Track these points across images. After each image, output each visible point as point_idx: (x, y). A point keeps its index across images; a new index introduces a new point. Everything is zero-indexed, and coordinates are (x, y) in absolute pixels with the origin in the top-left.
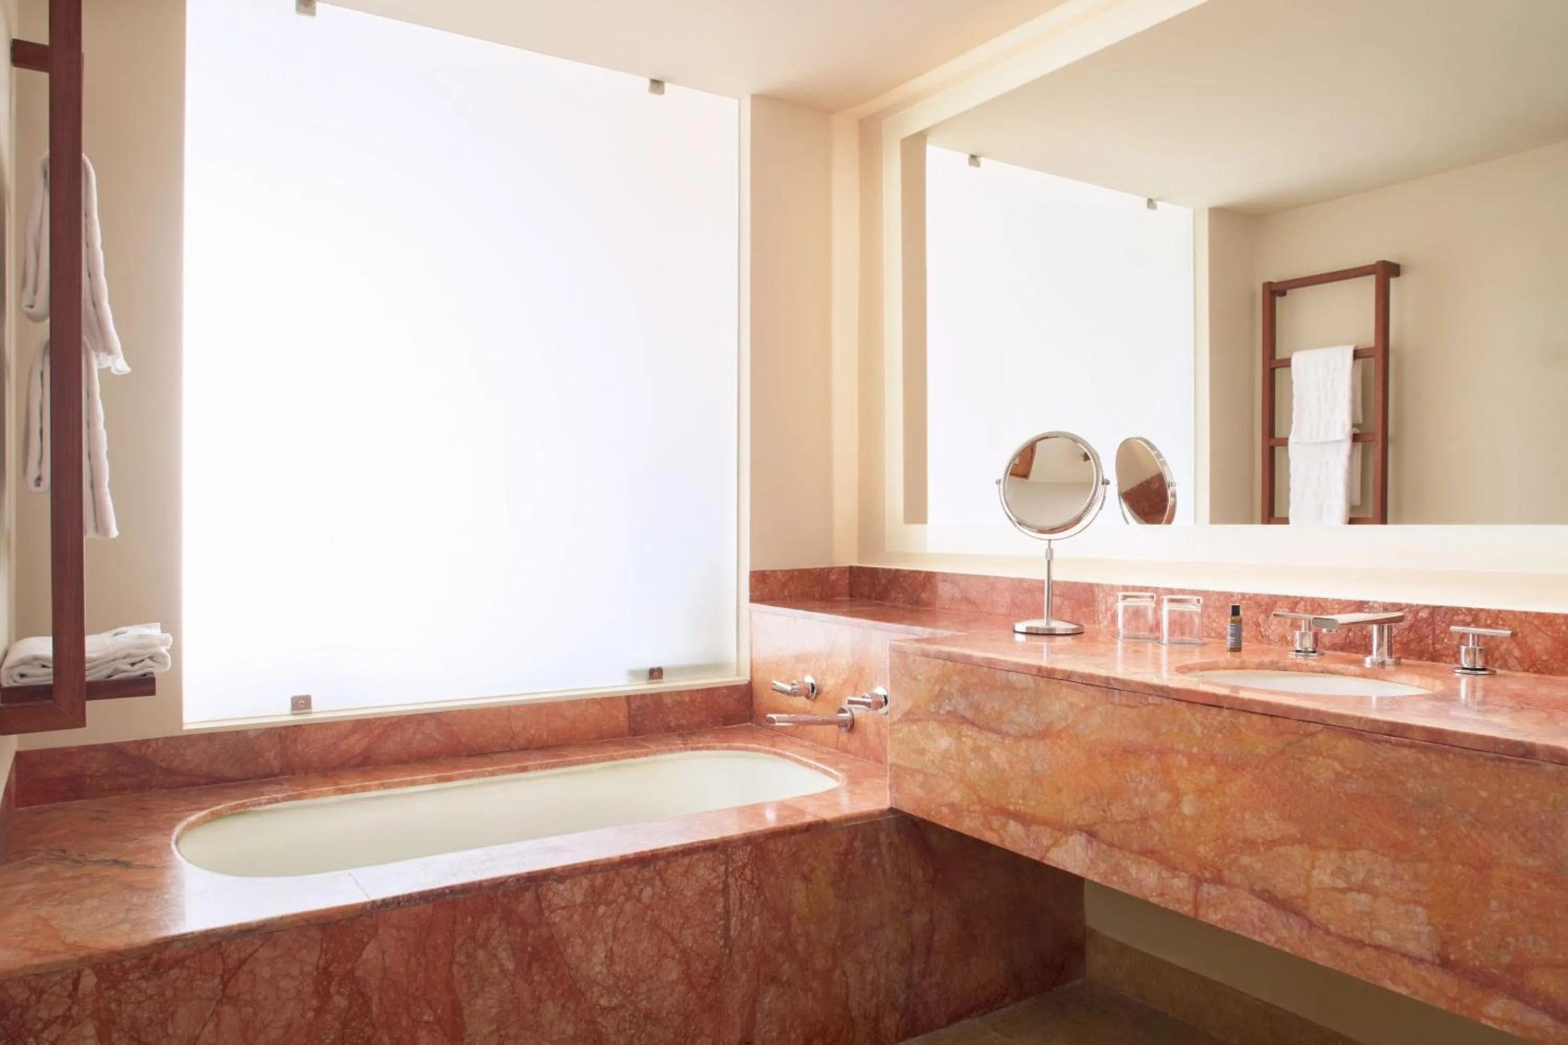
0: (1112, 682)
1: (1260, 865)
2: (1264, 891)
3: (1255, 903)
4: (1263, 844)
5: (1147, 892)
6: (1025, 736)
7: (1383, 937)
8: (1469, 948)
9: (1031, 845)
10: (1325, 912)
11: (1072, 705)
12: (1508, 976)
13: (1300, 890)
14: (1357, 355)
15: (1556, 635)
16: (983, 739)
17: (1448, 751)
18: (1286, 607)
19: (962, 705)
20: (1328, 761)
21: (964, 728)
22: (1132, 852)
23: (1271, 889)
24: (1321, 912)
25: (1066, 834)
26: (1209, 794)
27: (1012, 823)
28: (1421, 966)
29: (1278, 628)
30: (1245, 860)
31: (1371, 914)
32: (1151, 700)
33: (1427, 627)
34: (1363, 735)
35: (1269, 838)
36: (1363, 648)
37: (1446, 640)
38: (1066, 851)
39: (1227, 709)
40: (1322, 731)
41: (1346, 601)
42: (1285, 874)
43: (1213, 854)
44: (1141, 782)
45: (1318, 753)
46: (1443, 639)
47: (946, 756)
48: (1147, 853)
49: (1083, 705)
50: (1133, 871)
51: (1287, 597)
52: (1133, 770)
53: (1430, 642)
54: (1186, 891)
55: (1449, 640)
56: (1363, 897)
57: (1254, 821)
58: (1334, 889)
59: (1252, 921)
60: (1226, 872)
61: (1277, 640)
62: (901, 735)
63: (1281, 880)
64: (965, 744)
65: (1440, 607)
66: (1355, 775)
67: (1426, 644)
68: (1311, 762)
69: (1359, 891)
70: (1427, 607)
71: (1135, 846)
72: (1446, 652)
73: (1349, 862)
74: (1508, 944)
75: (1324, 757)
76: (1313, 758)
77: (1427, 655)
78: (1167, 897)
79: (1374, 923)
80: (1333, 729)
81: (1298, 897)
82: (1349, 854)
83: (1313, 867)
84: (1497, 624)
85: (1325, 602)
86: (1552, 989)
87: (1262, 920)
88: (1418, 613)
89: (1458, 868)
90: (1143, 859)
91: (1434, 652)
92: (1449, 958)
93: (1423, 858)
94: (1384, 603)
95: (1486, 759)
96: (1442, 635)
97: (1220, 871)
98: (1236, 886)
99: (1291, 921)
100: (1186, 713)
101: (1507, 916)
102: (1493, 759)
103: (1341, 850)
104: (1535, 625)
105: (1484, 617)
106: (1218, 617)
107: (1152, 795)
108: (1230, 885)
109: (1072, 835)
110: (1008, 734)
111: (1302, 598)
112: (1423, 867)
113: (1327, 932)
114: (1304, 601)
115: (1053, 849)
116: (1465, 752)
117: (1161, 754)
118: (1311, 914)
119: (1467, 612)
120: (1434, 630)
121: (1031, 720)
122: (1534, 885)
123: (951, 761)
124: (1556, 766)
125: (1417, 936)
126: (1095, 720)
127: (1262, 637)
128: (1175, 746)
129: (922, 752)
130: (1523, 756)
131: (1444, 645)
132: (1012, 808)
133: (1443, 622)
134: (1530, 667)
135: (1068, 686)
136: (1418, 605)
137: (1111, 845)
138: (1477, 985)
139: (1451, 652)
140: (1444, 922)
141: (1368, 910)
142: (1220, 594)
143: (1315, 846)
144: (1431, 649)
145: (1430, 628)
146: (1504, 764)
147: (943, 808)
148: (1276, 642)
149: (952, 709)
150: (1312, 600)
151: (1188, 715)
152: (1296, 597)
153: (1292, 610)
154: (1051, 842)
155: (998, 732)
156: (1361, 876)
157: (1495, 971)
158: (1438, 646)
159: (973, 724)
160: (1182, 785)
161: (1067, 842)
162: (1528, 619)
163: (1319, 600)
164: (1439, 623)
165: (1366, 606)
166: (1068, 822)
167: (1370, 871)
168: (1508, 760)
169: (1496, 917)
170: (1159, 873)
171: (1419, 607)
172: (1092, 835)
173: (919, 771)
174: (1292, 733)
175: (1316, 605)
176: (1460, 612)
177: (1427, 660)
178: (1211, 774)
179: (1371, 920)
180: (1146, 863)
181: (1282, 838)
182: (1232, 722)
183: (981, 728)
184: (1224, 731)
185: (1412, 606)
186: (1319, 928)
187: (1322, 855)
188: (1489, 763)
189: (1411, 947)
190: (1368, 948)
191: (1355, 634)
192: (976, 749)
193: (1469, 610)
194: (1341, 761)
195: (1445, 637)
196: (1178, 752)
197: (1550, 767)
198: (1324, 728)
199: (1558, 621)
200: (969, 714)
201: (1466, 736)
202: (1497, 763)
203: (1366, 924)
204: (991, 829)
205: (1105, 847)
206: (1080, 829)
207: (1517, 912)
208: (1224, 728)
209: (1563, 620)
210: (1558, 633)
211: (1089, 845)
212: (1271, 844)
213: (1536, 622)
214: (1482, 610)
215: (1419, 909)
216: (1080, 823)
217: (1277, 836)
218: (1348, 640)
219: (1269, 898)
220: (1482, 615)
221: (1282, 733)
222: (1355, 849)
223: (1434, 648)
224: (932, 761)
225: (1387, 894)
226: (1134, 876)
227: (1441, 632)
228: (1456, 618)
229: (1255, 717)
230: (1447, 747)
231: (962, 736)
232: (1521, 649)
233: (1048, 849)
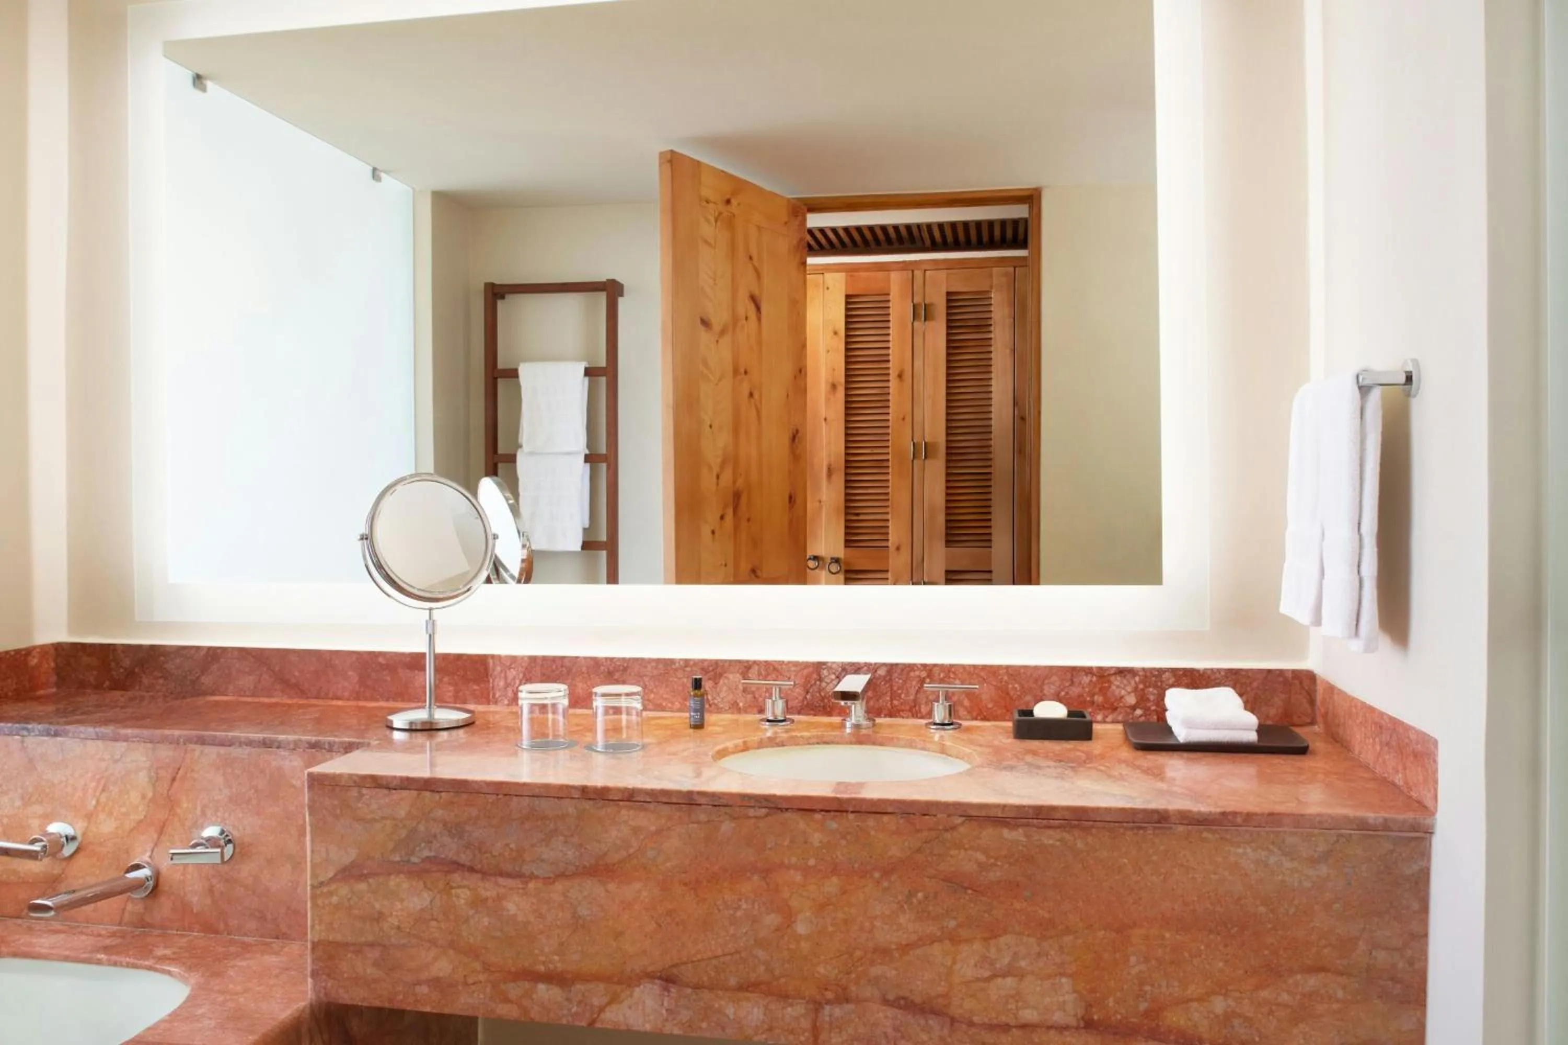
0: (695, 797)
1: (894, 972)
2: (899, 998)
3: (889, 1014)
4: (897, 949)
5: (750, 1032)
6: (562, 876)
7: (1029, 1015)
8: (1111, 1004)
9: (574, 1009)
10: (969, 1004)
11: (636, 830)
12: (1146, 1021)
13: (941, 989)
14: (588, 372)
15: (999, 685)
16: (488, 889)
17: (1092, 827)
18: (738, 672)
19: (450, 848)
20: (970, 852)
21: (456, 877)
22: (727, 989)
23: (907, 994)
24: (962, 1005)
25: (629, 986)
26: (831, 907)
27: (541, 987)
28: (1066, 1033)
29: (728, 695)
30: (876, 971)
31: (1017, 996)
32: (751, 812)
33: (885, 684)
34: (1009, 823)
35: (904, 943)
36: (821, 709)
37: (903, 696)
38: (630, 1008)
39: (852, 812)
40: (963, 823)
41: (803, 663)
42: (923, 976)
43: (836, 971)
44: (739, 908)
45: (959, 846)
46: (900, 694)
47: (421, 919)
48: (746, 987)
49: (653, 828)
50: (730, 1011)
51: (740, 662)
52: (729, 896)
53: (888, 698)
54: (802, 1020)
55: (906, 696)
56: (1010, 981)
57: (886, 927)
58: (978, 980)
59: (885, 1033)
60: (853, 988)
61: (727, 708)
62: (335, 899)
63: (919, 983)
64: (458, 897)
65: (897, 665)
66: (999, 863)
67: (884, 701)
68: (952, 856)
69: (1004, 976)
70: (884, 665)
71: (733, 981)
72: (903, 707)
73: (993, 950)
74: (1146, 992)
75: (966, 850)
76: (953, 852)
77: (885, 712)
78: (777, 1031)
79: (1020, 1004)
80: (975, 820)
81: (939, 996)
82: (992, 942)
83: (954, 963)
84: (949, 677)
85: (781, 665)
86: (1182, 1022)
87: (896, 1029)
88: (876, 671)
89: (1101, 934)
90: (741, 995)
91: (892, 708)
92: (1093, 1019)
93: (1068, 931)
94: (842, 663)
95: (1126, 828)
96: (900, 691)
97: (845, 989)
98: (866, 1000)
99: (931, 1022)
100: (800, 823)
101: (1143, 967)
102: (1132, 829)
103: (986, 940)
104: (981, 677)
105: (937, 672)
106: (656, 687)
107: (755, 920)
108: (859, 1001)
109: (639, 986)
110: (533, 877)
111: (755, 662)
112: (1068, 939)
113: (971, 1024)
114: (758, 665)
115: (607, 1009)
116: (1107, 825)
117: (766, 872)
118: (955, 1011)
119: (922, 669)
120: (891, 686)
121: (571, 854)
122: (1168, 935)
123: (433, 923)
124: (1185, 827)
125: (1062, 1006)
126: (673, 843)
127: (710, 706)
128: (786, 861)
129: (379, 917)
130: (1159, 822)
131: (902, 701)
132: (542, 968)
133: (900, 679)
134: (978, 715)
135: (630, 808)
136: (876, 664)
137: (697, 987)
138: (1117, 1037)
139: (908, 708)
140: (1088, 987)
141: (1013, 992)
142: (658, 661)
143: (954, 939)
144: (889, 705)
145: (887, 686)
146: (1141, 832)
147: (418, 988)
148: (726, 710)
149: (432, 854)
150: (767, 663)
151: (802, 825)
152: (748, 661)
153: (745, 676)
154: (605, 1000)
155: (519, 875)
156: (1006, 961)
157: (1133, 1020)
158: (896, 702)
159: (472, 870)
160: (794, 903)
161: (631, 996)
162: (976, 671)
163: (773, 663)
164: (897, 680)
165: (824, 667)
166: (632, 970)
167: (1015, 953)
168: (1146, 827)
169: (1134, 971)
170: (766, 1007)
171: (877, 665)
172: (668, 979)
173: (372, 945)
174: (930, 829)
175: (771, 668)
176: (916, 668)
177: (885, 716)
178: (832, 885)
179: (1017, 1001)
180: (748, 999)
181: (920, 939)
182: (858, 826)
183: (484, 874)
184: (849, 837)
185: (870, 664)
186: (962, 1022)
187: (964, 948)
188: (1129, 833)
189: (1058, 1017)
190: (1014, 1030)
191: (812, 696)
192: (478, 902)
193: (924, 666)
194: (985, 851)
195: (902, 693)
196: (789, 867)
197: (1181, 828)
198: (967, 820)
199: (1001, 672)
200: (464, 858)
201: (1108, 810)
202: (1135, 831)
203: (1012, 1006)
204: (507, 1000)
205: (689, 991)
206: (650, 976)
207: (1154, 962)
208: (849, 833)
209: (1005, 671)
210: (1001, 682)
211: (666, 993)
212: (906, 948)
213: (983, 674)
214: (935, 665)
215: (1064, 980)
216: (650, 969)
217: (914, 937)
218: (805, 703)
219: (906, 1004)
220: (936, 670)
221: (918, 831)
222: (1000, 936)
223: (891, 704)
224: (399, 928)
225: (1032, 973)
226: (732, 1017)
227: (898, 689)
228: (912, 674)
229: (886, 818)
230: (1091, 823)
231: (452, 888)
232: (969, 699)
233: (602, 1009)
